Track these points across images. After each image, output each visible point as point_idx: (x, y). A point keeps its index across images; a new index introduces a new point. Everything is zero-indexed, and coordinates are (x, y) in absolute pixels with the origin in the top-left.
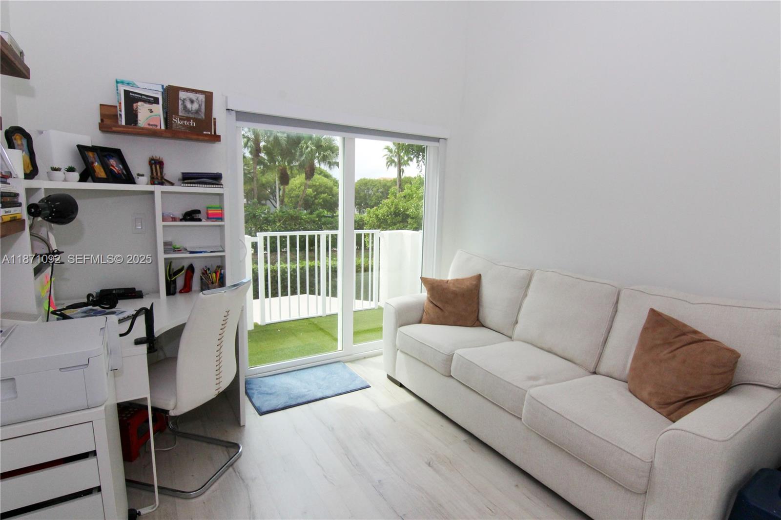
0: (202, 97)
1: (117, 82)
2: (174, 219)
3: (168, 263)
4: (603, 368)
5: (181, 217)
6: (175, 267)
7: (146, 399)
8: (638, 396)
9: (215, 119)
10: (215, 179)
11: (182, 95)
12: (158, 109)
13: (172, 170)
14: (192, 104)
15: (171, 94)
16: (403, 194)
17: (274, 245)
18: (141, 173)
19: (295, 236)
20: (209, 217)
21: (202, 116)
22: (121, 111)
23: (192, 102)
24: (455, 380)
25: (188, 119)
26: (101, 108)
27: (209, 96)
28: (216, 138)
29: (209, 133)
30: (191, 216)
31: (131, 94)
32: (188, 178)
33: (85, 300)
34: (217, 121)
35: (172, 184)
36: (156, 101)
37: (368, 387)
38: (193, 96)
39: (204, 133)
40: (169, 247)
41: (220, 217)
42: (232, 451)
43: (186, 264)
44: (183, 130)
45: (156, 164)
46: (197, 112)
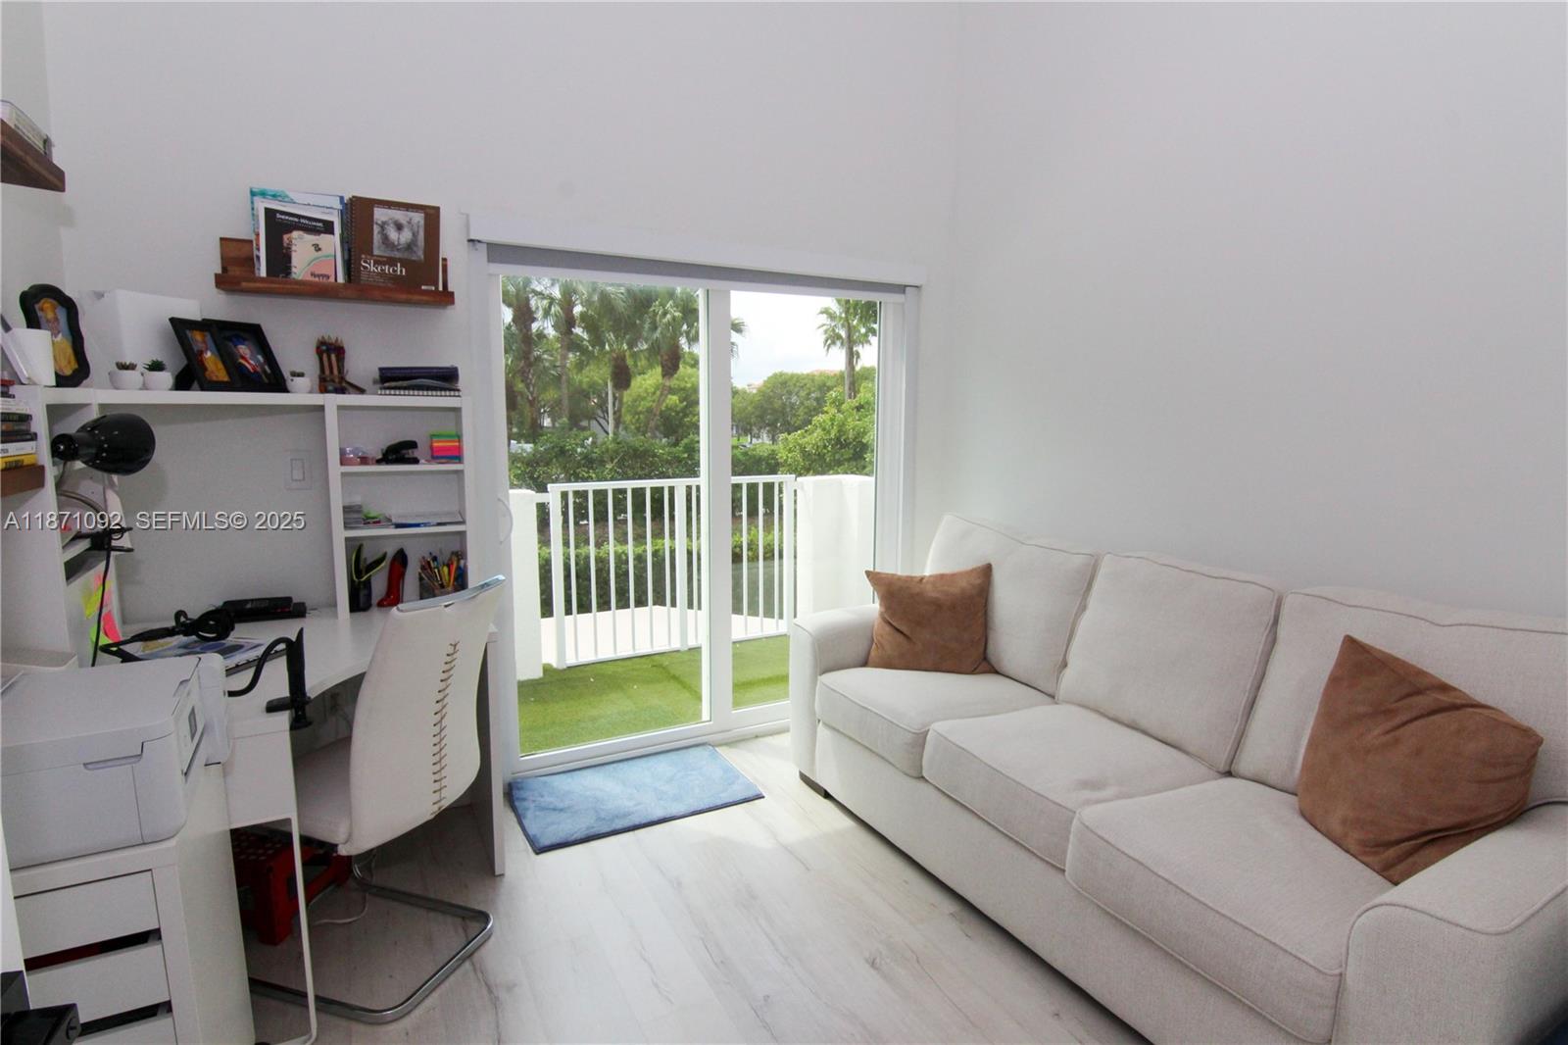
0: (418, 218)
1: (253, 194)
2: (364, 461)
3: (355, 548)
4: (1247, 763)
5: (380, 457)
6: (369, 555)
7: (288, 821)
8: (1319, 827)
9: (445, 260)
10: (446, 379)
11: (380, 214)
12: (332, 243)
13: (362, 364)
14: (398, 232)
15: (358, 213)
16: (855, 403)
17: (601, 508)
18: (298, 370)
19: (643, 490)
20: (437, 456)
21: (420, 254)
22: (258, 249)
23: (399, 227)
24: (931, 787)
25: (392, 262)
26: (221, 245)
27: (432, 215)
28: (446, 298)
29: (433, 288)
30: (399, 453)
31: (278, 216)
32: (392, 378)
33: (172, 623)
34: (449, 263)
35: (361, 391)
36: (328, 227)
37: (760, 797)
38: (400, 215)
39: (423, 287)
40: (354, 515)
41: (455, 455)
42: (474, 926)
43: (391, 550)
44: (381, 284)
45: (331, 353)
46: (410, 247)
